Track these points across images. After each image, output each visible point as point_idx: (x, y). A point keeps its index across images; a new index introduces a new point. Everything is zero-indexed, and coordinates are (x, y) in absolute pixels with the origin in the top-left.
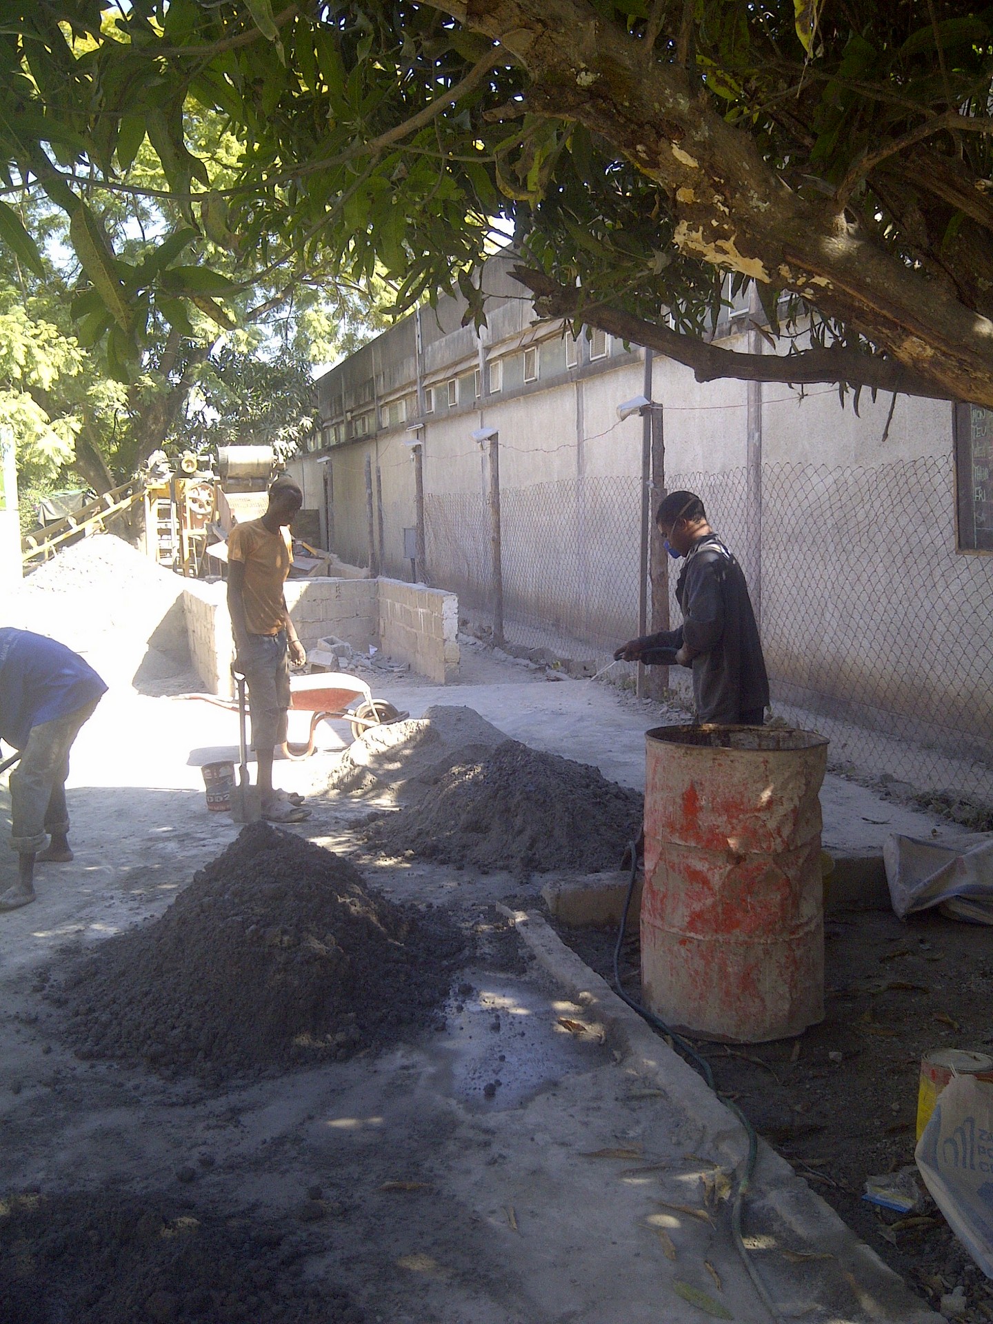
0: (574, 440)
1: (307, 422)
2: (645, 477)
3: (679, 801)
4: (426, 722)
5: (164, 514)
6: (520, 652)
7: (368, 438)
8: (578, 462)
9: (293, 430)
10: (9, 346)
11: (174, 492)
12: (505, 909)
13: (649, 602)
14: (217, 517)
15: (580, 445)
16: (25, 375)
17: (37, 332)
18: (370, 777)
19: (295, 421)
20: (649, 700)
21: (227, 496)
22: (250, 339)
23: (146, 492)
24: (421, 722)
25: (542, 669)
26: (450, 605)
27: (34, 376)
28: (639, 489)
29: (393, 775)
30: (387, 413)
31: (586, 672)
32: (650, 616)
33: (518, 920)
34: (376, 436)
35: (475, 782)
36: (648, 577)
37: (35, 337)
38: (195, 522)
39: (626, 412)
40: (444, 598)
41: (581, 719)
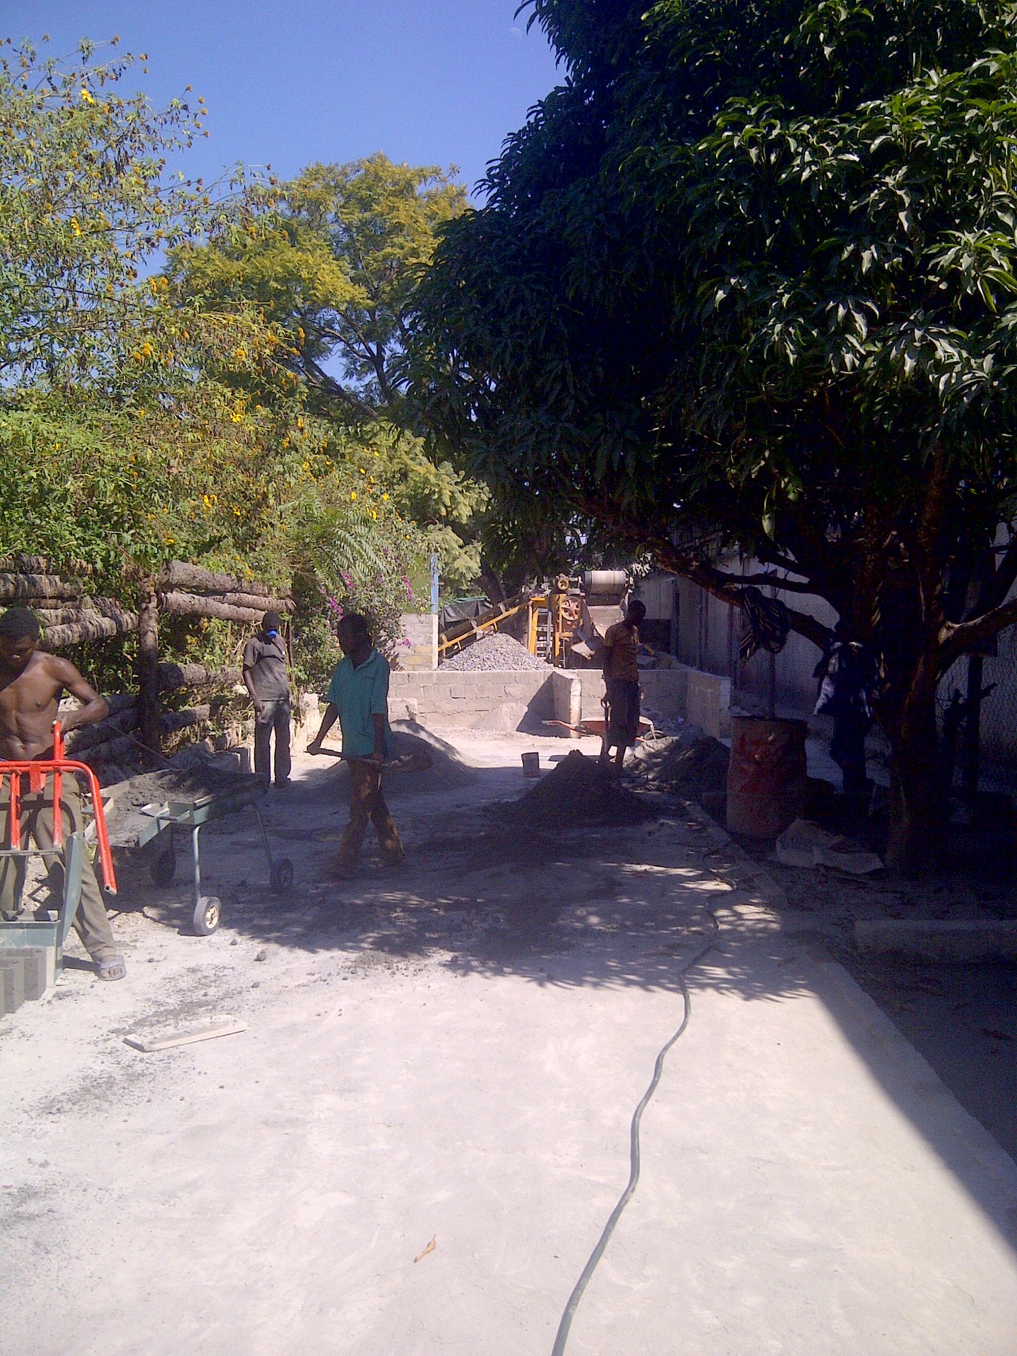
4: (678, 738)
5: (542, 620)
11: (551, 604)
14: (581, 623)
16: (449, 513)
17: (458, 480)
21: (589, 608)
23: (530, 603)
24: (675, 738)
26: (725, 686)
37: (457, 484)
38: (566, 627)
40: (727, 681)
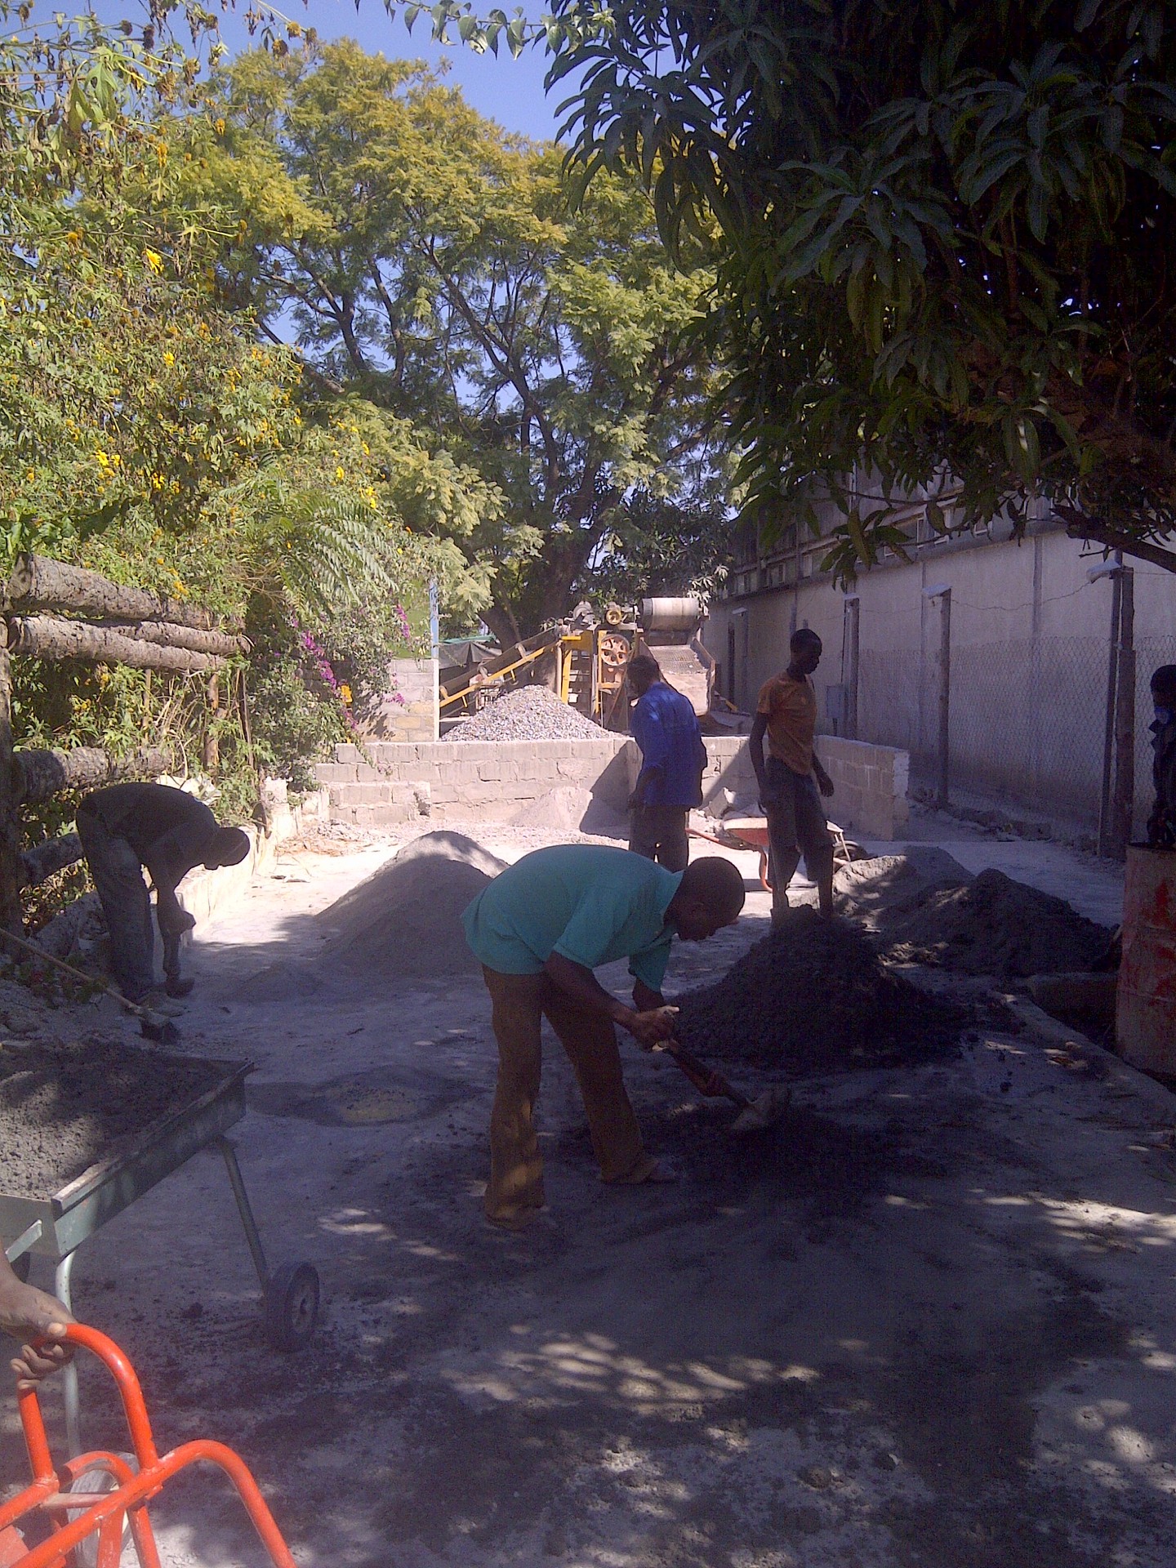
0: (1029, 597)
1: (722, 571)
2: (1114, 639)
3: (1154, 894)
4: (903, 858)
5: (576, 666)
6: (965, 815)
7: (786, 588)
8: (1034, 620)
9: (708, 580)
10: (437, 492)
12: (997, 994)
13: (1114, 763)
15: (1036, 604)
16: (450, 520)
17: (461, 477)
18: (852, 904)
19: (710, 570)
20: (1111, 859)
22: (671, 483)
23: (559, 643)
24: (898, 858)
25: (992, 831)
26: (901, 762)
27: (457, 520)
28: (1108, 650)
29: (872, 904)
30: (810, 560)
31: (1041, 834)
32: (1113, 775)
33: (1009, 1000)
34: (796, 585)
35: (961, 902)
36: (1114, 736)
37: (459, 481)
38: (606, 675)
39: (1095, 575)
40: (896, 755)
41: (1042, 873)
